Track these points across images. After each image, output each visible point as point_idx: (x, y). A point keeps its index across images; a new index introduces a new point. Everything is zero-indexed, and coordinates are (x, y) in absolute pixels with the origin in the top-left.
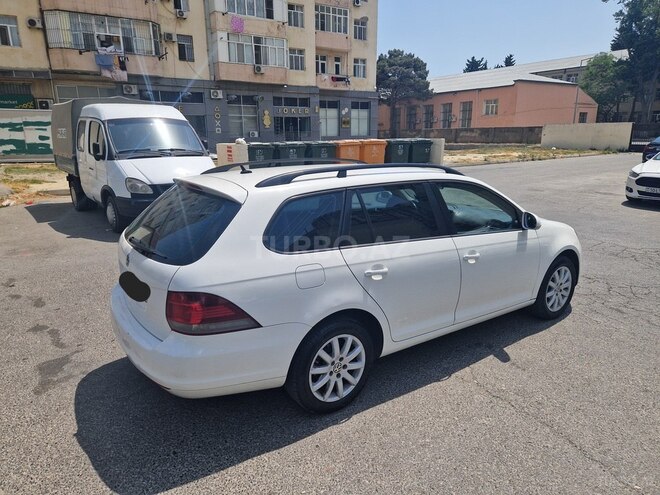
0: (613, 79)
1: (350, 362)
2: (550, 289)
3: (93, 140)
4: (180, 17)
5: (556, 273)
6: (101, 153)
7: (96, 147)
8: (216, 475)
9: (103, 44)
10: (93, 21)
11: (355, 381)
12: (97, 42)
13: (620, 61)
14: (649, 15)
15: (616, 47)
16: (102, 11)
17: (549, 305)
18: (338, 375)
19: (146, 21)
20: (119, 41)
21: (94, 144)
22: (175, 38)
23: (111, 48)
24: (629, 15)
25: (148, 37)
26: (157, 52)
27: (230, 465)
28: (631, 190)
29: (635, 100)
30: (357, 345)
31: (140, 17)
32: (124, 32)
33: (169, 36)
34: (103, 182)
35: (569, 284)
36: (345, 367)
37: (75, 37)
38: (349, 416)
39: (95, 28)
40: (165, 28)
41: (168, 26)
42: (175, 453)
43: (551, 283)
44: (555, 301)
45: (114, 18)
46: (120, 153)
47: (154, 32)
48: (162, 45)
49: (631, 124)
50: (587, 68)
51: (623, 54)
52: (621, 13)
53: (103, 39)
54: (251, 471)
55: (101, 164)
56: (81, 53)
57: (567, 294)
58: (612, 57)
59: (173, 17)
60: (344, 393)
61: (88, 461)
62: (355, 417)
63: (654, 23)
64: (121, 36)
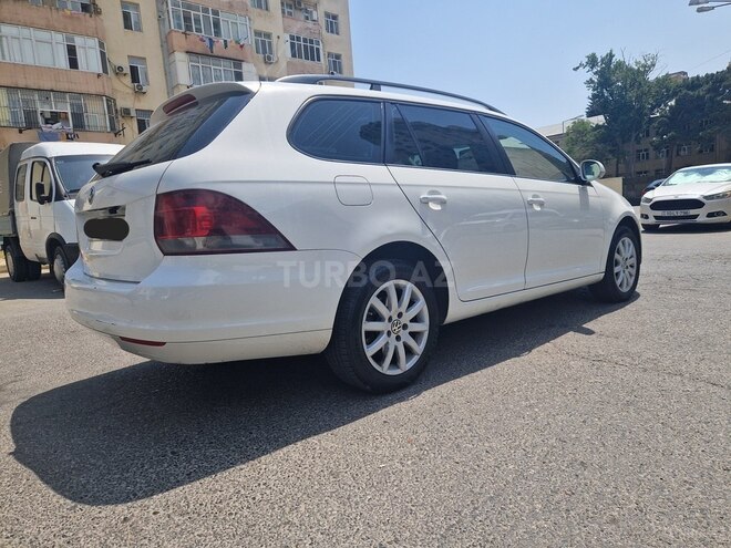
0: (593, 143)
1: (411, 321)
2: (617, 264)
3: (37, 179)
4: (139, 92)
5: (620, 244)
6: (46, 194)
7: (40, 188)
8: (243, 466)
9: (47, 121)
10: (36, 97)
11: (419, 348)
12: (40, 119)
13: (597, 125)
14: (618, 81)
15: (591, 113)
16: (47, 86)
17: (618, 283)
18: (398, 338)
19: (99, 96)
20: (67, 118)
21: (38, 185)
22: (133, 114)
23: (58, 125)
24: (600, 84)
25: (102, 112)
26: (113, 128)
27: (263, 454)
28: (647, 217)
29: (618, 163)
30: (418, 300)
31: (93, 91)
32: (72, 109)
33: (126, 112)
34: (49, 229)
35: (633, 261)
36: (405, 327)
37: (14, 114)
38: (418, 393)
39: (38, 105)
40: (121, 104)
41: (125, 100)
42: (173, 453)
43: (617, 256)
44: (623, 281)
45: (60, 94)
46: (71, 192)
47: (109, 107)
48: (118, 122)
49: (621, 178)
50: (567, 134)
51: (600, 120)
52: (591, 81)
53: (48, 116)
54: (295, 456)
55: (48, 208)
56: (21, 132)
57: (634, 271)
58: (589, 123)
59: (131, 91)
60: (406, 365)
61: (34, 476)
62: (426, 394)
63: (624, 88)
64: (69, 111)
